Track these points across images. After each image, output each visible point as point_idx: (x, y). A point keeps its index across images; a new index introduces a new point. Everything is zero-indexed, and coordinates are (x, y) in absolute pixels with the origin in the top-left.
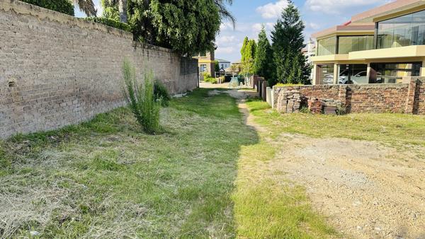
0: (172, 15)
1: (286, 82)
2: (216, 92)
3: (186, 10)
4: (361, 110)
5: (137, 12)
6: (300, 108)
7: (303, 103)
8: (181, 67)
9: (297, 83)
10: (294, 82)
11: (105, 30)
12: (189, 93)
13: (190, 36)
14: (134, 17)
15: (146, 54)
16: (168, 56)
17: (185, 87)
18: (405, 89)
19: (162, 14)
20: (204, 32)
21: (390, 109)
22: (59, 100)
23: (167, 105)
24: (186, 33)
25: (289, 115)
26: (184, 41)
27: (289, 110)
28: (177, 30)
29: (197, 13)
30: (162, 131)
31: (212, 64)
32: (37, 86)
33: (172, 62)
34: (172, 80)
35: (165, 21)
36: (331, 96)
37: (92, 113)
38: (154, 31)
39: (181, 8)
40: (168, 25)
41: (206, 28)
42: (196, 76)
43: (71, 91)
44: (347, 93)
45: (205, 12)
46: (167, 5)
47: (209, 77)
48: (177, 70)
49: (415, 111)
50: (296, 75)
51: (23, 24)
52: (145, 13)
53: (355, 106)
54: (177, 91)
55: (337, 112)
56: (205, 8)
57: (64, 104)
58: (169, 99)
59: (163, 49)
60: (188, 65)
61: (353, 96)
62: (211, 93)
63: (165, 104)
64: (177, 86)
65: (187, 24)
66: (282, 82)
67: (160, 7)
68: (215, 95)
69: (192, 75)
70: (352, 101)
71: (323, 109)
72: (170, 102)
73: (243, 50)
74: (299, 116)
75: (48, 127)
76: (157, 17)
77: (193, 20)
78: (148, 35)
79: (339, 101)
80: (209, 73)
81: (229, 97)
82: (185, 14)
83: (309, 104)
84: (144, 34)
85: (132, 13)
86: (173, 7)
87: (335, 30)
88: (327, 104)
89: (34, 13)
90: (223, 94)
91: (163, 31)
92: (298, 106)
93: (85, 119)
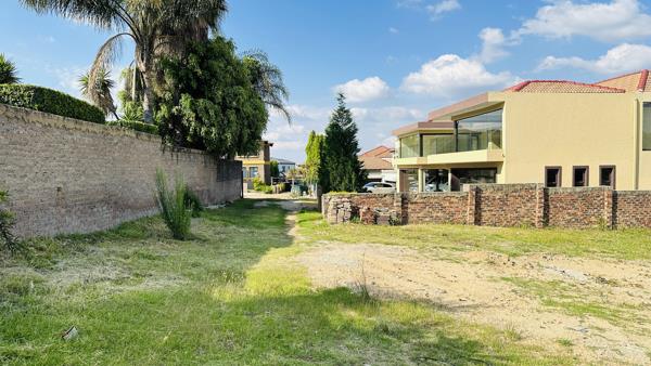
0: (207, 112)
1: (340, 190)
2: (264, 204)
3: (224, 107)
4: (420, 220)
5: (164, 108)
6: (351, 218)
7: (355, 212)
8: (219, 172)
9: (350, 191)
10: (349, 190)
11: (134, 135)
12: (228, 204)
13: (229, 136)
14: (160, 114)
15: (175, 158)
16: (201, 158)
17: (223, 196)
18: (464, 198)
19: (195, 111)
20: (247, 131)
21: (451, 219)
22: (92, 205)
23: (199, 216)
24: (224, 132)
25: (339, 226)
26: (222, 141)
27: (340, 220)
28: (213, 129)
29: (238, 110)
30: (193, 238)
31: (265, 166)
32: (77, 192)
33: (206, 166)
34: (205, 188)
35: (198, 118)
36: (386, 205)
37: (118, 221)
38: (185, 130)
39: (219, 104)
40: (203, 124)
41: (249, 127)
42: (239, 184)
43: (102, 197)
44: (402, 202)
45: (248, 109)
46: (201, 101)
47: (261, 184)
48: (213, 175)
49: (478, 221)
50: (350, 181)
51: (70, 137)
52: (174, 110)
53: (412, 216)
54: (212, 201)
55: (391, 222)
56: (248, 104)
57: (95, 210)
58: (201, 210)
59: (196, 151)
60: (228, 170)
61: (409, 206)
62: (257, 205)
63: (196, 215)
64: (212, 196)
65: (226, 122)
66: (335, 190)
67: (192, 104)
68: (263, 207)
69: (233, 182)
70: (409, 211)
71: (375, 220)
72: (202, 213)
73: (309, 149)
74: (350, 227)
75: (83, 231)
76: (189, 114)
77: (233, 117)
78: (176, 135)
79: (395, 209)
80: (262, 179)
81: (281, 208)
82: (224, 111)
83: (361, 214)
84: (171, 133)
85: (158, 109)
86: (209, 104)
87: (416, 127)
88: (381, 214)
89: (78, 127)
90: (273, 205)
91: (195, 130)
92: (349, 216)
93: (112, 226)
